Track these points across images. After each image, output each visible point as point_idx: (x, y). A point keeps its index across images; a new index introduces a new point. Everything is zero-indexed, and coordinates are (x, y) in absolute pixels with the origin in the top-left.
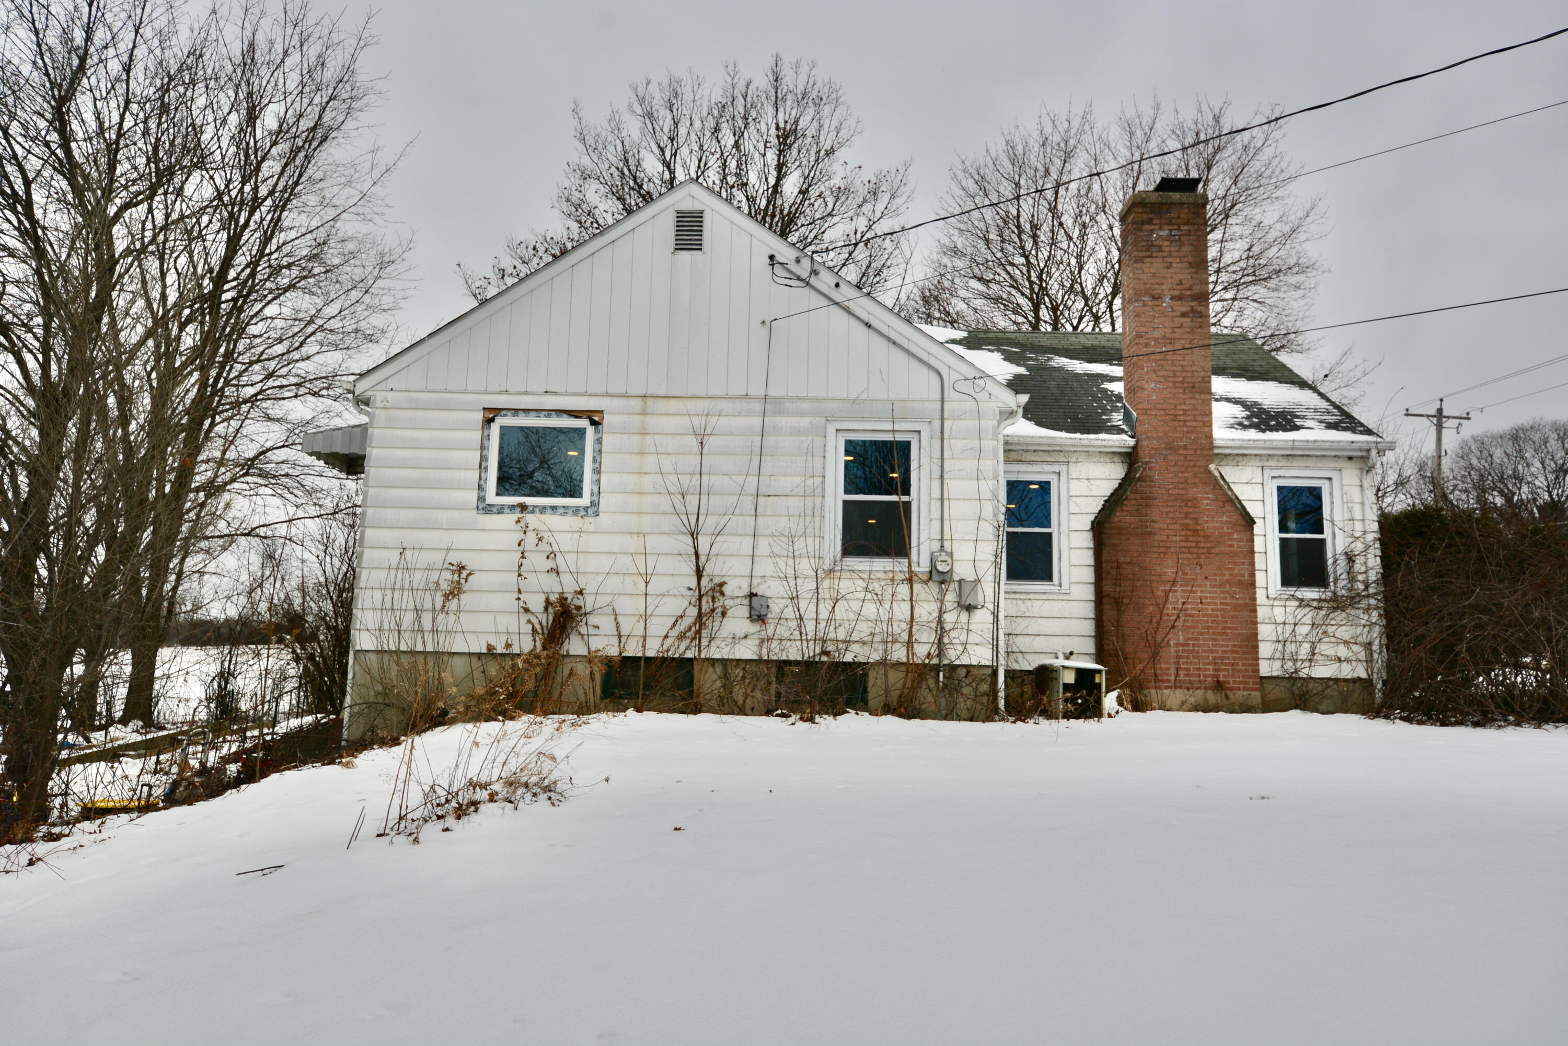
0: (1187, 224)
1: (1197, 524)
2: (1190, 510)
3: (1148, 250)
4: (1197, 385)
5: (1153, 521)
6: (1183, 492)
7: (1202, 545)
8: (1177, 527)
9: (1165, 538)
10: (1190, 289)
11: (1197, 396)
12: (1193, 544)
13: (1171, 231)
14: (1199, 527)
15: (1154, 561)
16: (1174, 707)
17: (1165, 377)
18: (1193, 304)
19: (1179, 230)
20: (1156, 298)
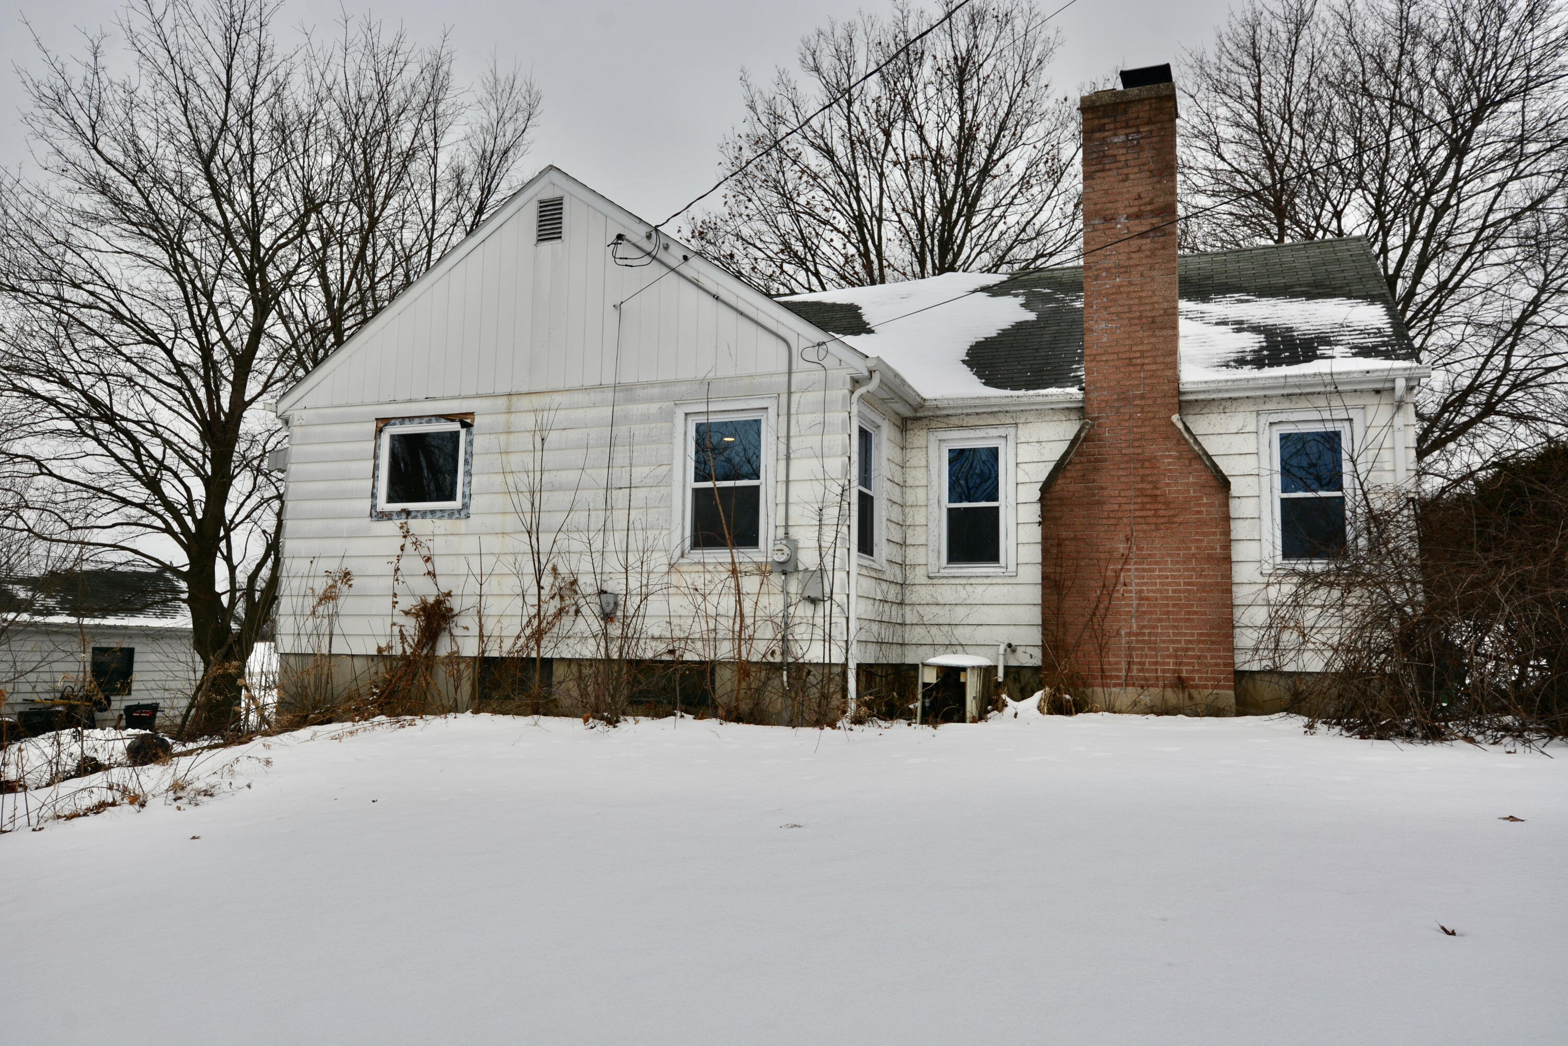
0: (1147, 124)
1: (1156, 488)
2: (1148, 472)
3: (1100, 163)
4: (1158, 319)
5: (1102, 488)
6: (1139, 451)
7: (1161, 513)
8: (1131, 493)
9: (1116, 507)
10: (1150, 203)
11: (1158, 333)
12: (1151, 513)
13: (1127, 135)
14: (1158, 492)
15: (1102, 534)
16: (1124, 708)
17: (1118, 314)
18: (1154, 221)
19: (1138, 132)
20: (1109, 219)
